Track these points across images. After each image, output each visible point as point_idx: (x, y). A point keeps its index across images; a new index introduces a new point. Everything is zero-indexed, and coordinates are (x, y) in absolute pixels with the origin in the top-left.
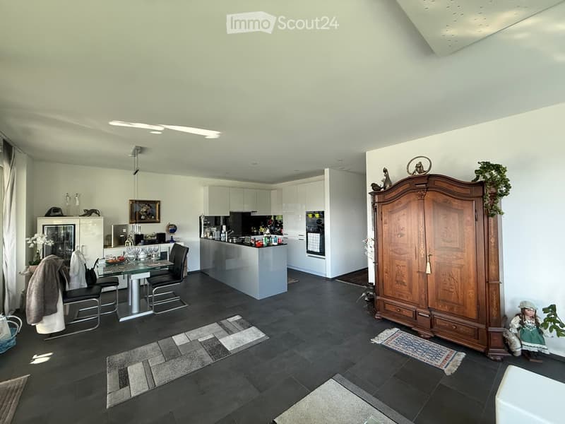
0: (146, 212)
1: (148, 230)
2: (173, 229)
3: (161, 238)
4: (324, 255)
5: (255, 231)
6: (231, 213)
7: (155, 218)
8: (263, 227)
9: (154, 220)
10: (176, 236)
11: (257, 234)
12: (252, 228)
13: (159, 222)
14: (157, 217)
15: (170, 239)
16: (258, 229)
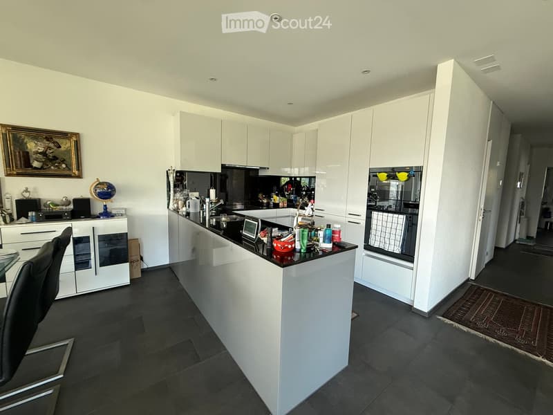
0: (44, 154)
1: (52, 190)
2: (107, 192)
3: (81, 209)
4: (412, 262)
5: (265, 201)
6: (223, 167)
7: (69, 167)
8: (277, 195)
9: (68, 173)
10: (114, 204)
11: (268, 207)
12: (260, 196)
13: (80, 177)
14: (74, 166)
15: (102, 211)
16: (269, 197)
